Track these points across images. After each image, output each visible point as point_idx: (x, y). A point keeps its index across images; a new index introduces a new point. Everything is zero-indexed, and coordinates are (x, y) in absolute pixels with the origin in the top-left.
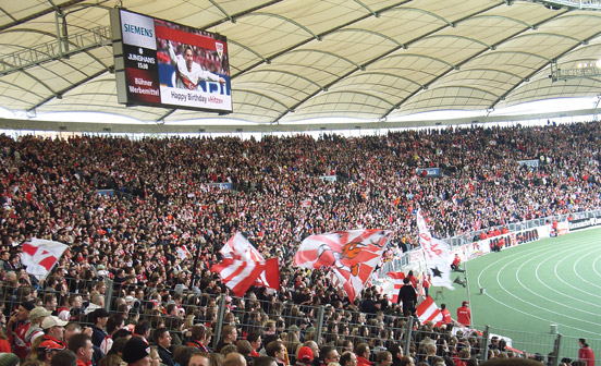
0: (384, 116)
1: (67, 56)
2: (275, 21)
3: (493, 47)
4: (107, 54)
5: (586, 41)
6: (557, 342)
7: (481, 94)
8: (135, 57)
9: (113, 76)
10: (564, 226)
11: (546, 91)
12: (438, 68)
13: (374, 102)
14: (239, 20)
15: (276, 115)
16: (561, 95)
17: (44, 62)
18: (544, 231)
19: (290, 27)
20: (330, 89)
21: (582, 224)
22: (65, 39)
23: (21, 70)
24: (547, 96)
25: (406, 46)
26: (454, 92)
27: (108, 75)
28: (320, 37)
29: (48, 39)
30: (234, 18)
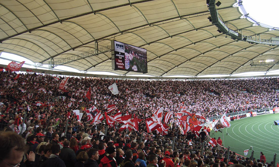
0: (196, 75)
1: (97, 55)
2: (162, 45)
3: (232, 55)
4: (109, 54)
5: (262, 54)
6: (253, 153)
7: (228, 70)
8: (118, 55)
9: (111, 61)
10: (255, 113)
11: (249, 69)
12: (214, 61)
13: (193, 71)
14: (151, 44)
15: (162, 74)
16: (254, 71)
17: (91, 56)
18: (248, 115)
19: (167, 47)
20: (179, 66)
21: (261, 113)
22: (97, 49)
23: (84, 58)
24: (249, 71)
25: (204, 53)
26: (219, 68)
27: (110, 60)
28: (176, 50)
29: (92, 49)
30: (149, 44)
